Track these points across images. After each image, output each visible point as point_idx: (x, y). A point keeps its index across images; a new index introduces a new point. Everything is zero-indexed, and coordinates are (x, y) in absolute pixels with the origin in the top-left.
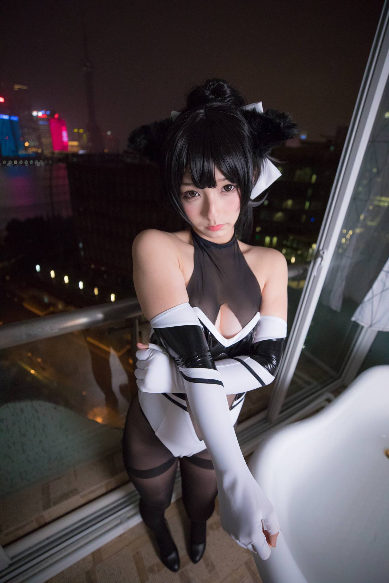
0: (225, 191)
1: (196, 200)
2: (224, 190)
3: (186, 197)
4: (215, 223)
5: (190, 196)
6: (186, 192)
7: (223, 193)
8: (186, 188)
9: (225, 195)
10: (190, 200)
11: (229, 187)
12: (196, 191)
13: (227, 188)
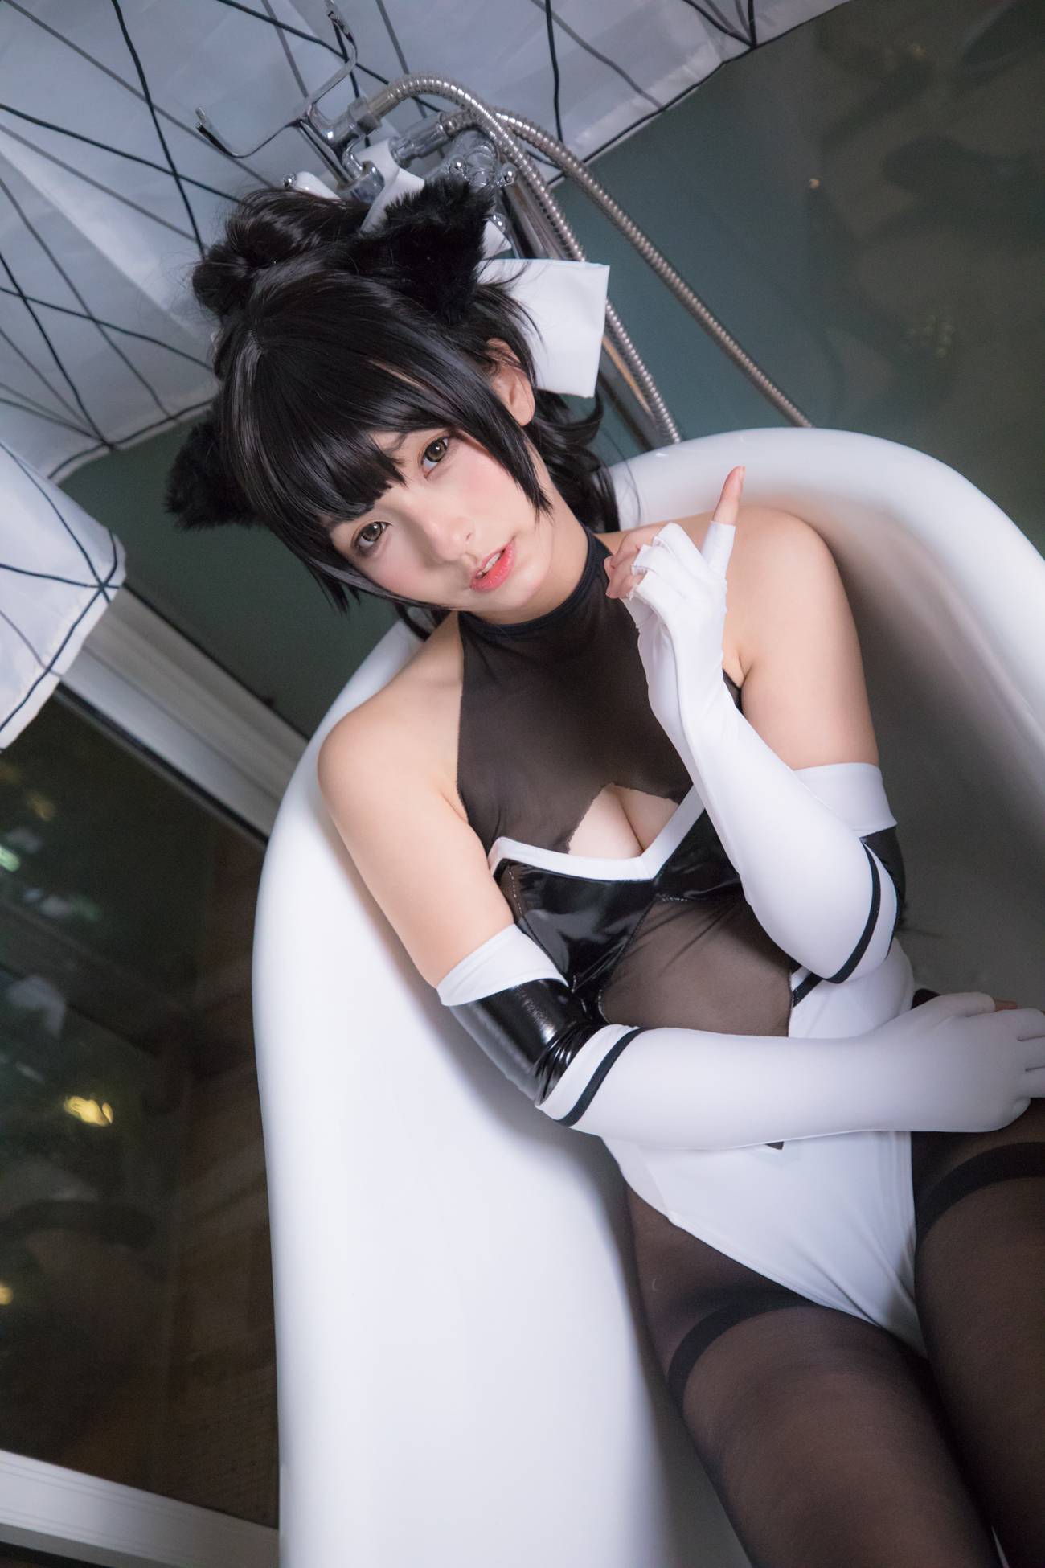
0: (433, 464)
1: (388, 540)
2: (431, 464)
3: (364, 553)
4: (476, 560)
5: (371, 543)
6: (355, 543)
7: (433, 473)
8: (344, 534)
9: (439, 475)
10: (376, 554)
11: (438, 448)
12: (369, 523)
13: (433, 452)
